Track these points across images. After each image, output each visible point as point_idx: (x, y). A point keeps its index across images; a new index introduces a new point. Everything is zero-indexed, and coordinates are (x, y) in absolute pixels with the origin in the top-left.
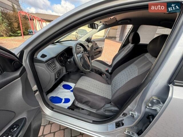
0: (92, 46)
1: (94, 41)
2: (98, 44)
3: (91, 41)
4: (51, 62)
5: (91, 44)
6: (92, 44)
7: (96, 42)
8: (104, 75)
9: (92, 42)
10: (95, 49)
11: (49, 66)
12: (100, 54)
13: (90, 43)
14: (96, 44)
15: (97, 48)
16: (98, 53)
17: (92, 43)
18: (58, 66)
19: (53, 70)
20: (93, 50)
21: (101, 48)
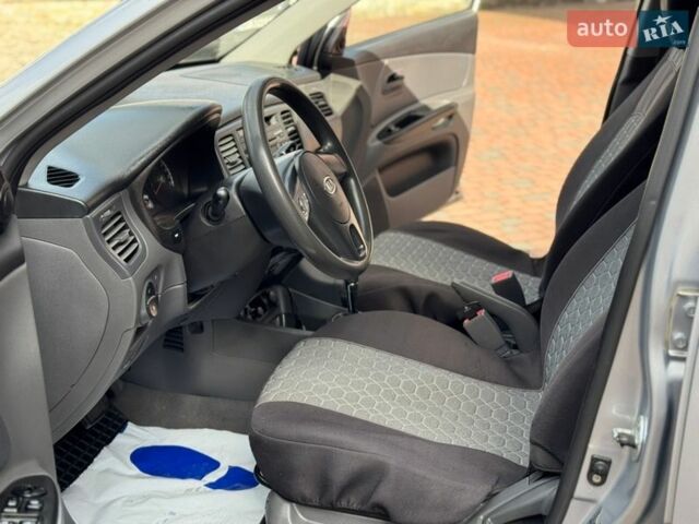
0: (359, 103)
1: (371, 58)
2: (409, 83)
3: (347, 54)
4: (108, 212)
5: (345, 86)
6: (354, 84)
7: (394, 65)
8: (482, 313)
9: (350, 63)
10: (387, 132)
11: (105, 234)
12: (449, 172)
13: (332, 77)
14: (393, 78)
15: (408, 121)
16: (422, 162)
17: (354, 76)
18: (145, 239)
19: (127, 260)
20: (373, 142)
21: (450, 112)
